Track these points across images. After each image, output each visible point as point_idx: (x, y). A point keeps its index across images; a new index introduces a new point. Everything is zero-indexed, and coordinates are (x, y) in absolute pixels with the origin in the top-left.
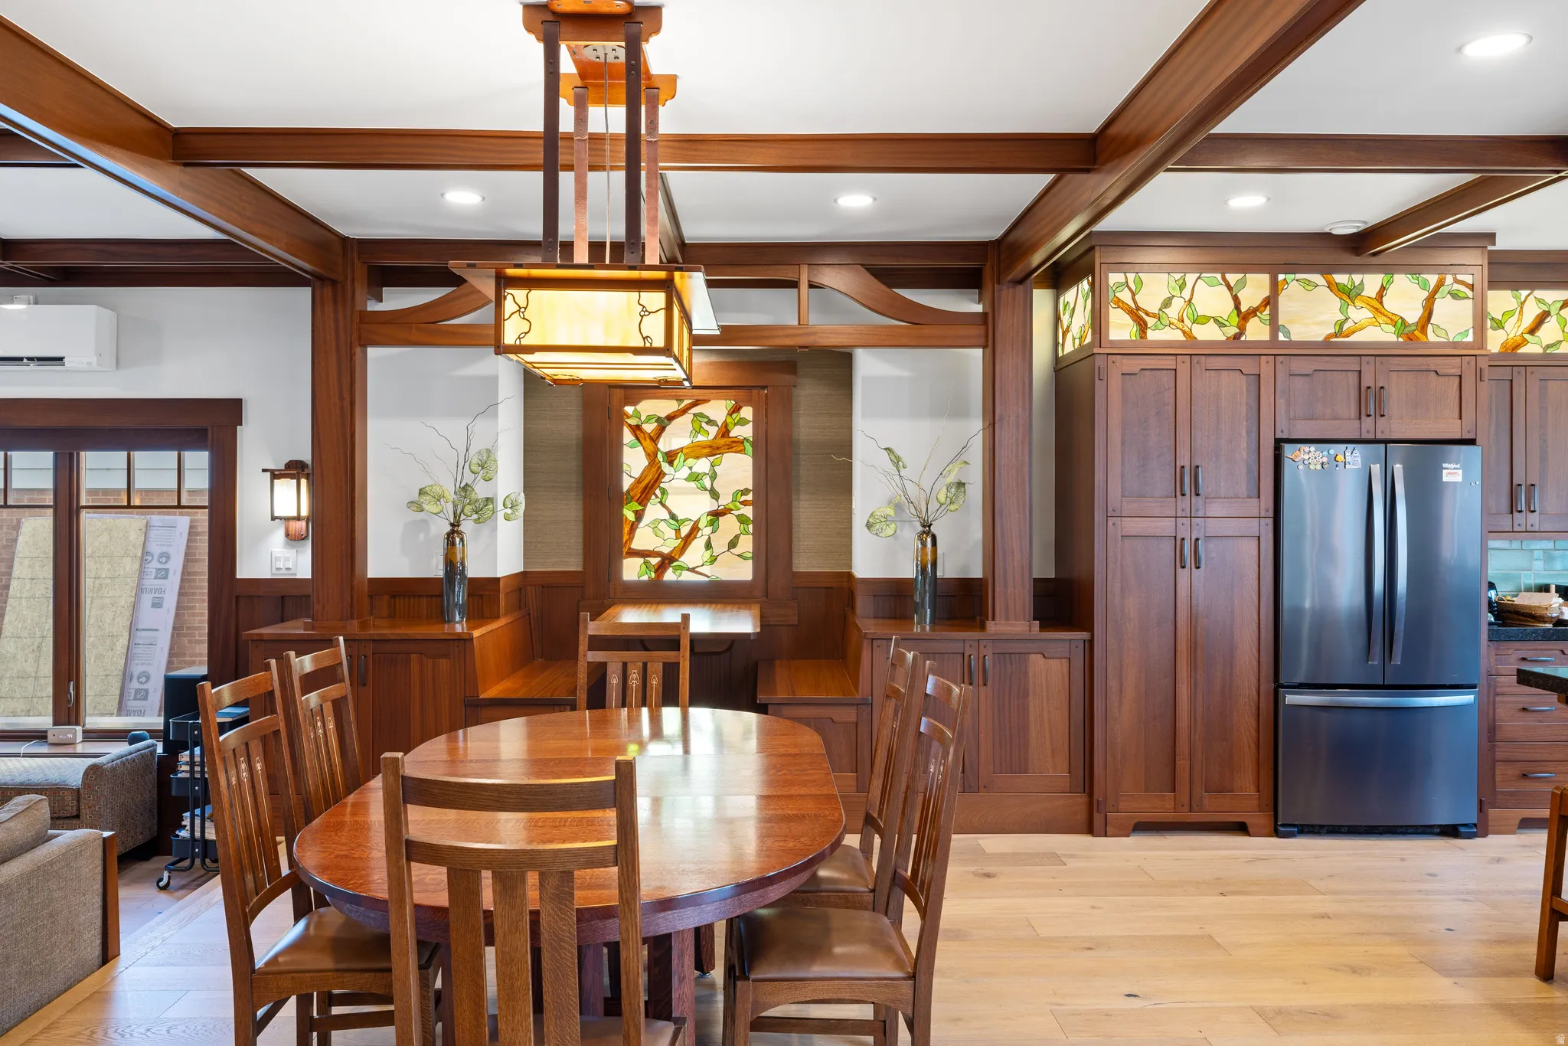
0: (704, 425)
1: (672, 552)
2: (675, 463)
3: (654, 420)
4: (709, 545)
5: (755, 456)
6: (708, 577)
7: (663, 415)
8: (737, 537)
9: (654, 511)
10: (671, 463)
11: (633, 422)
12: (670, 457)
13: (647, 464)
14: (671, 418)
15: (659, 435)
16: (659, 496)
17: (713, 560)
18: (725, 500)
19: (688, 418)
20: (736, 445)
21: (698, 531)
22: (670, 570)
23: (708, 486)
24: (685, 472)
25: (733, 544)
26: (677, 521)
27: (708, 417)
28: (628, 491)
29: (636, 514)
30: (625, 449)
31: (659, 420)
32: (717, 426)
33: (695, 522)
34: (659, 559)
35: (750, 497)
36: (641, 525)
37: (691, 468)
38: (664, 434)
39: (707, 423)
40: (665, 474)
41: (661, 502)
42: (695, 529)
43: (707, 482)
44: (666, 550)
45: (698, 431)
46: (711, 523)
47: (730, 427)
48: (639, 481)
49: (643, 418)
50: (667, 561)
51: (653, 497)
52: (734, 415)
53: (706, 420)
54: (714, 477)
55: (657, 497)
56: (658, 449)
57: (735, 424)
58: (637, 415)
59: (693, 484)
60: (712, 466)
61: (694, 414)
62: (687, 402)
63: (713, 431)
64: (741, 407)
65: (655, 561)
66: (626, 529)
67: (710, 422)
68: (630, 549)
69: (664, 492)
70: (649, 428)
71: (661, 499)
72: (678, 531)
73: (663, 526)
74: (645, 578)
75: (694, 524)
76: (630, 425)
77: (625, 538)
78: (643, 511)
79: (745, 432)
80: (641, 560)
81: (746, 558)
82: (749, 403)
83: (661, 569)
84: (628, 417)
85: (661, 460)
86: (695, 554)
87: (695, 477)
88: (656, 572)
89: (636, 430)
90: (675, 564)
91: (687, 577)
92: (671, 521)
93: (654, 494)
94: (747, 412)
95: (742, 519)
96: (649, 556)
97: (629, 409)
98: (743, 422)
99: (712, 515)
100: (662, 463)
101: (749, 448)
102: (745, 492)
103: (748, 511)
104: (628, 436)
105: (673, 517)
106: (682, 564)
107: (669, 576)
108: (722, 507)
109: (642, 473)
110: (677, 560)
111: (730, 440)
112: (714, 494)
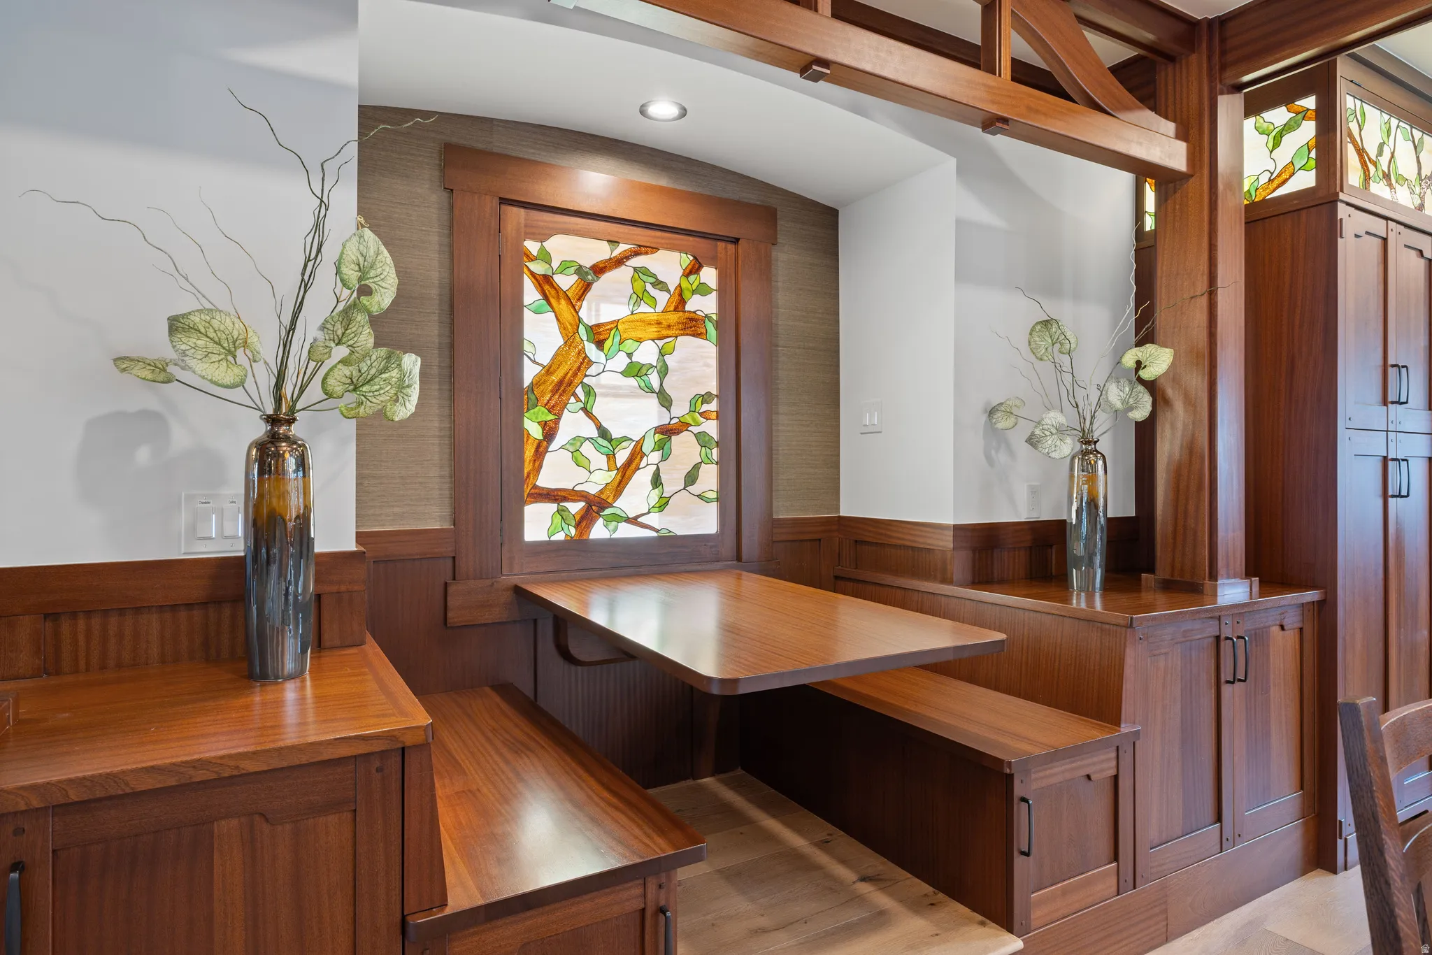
0: (649, 288)
1: (601, 491)
2: (607, 344)
3: (572, 270)
4: (656, 481)
5: (720, 343)
6: (657, 531)
7: (587, 263)
8: (696, 467)
9: (573, 424)
10: (600, 344)
11: (538, 268)
12: (599, 336)
13: (562, 342)
14: (599, 269)
15: (581, 298)
16: (582, 397)
17: (663, 504)
18: (680, 409)
19: (623, 274)
20: (693, 326)
21: (642, 458)
22: (600, 521)
23: (656, 386)
24: (621, 361)
25: (691, 478)
26: (610, 440)
27: (654, 276)
28: (532, 387)
29: (544, 429)
30: (528, 315)
31: (580, 270)
32: (668, 291)
33: (638, 442)
34: (582, 504)
35: (713, 406)
36: (553, 447)
37: (630, 355)
38: (589, 295)
39: (653, 285)
40: (590, 363)
41: (585, 409)
42: (637, 454)
43: (654, 379)
44: (593, 489)
45: (640, 297)
46: (660, 446)
47: (686, 295)
48: (548, 370)
49: (555, 264)
50: (596, 506)
51: (572, 400)
52: (692, 278)
53: (652, 280)
54: (664, 372)
55: (578, 400)
56: (580, 320)
57: (694, 292)
58: (545, 257)
59: (632, 382)
60: (662, 354)
61: (635, 269)
62: (623, 248)
63: (662, 298)
64: (701, 267)
65: (575, 507)
66: (529, 453)
67: (659, 284)
68: (535, 487)
69: (589, 391)
70: (566, 282)
71: (586, 404)
72: (611, 457)
73: (587, 449)
74: (560, 536)
75: (635, 447)
76: (533, 274)
77: (527, 467)
78: (557, 422)
79: (707, 305)
80: (554, 507)
81: (708, 501)
82: (713, 262)
83: (585, 520)
84: (532, 259)
85: (585, 338)
86: (639, 495)
87: (635, 370)
88: (577, 526)
89: (545, 282)
90: (607, 511)
91: (626, 532)
92: (600, 441)
93: (574, 394)
94: (709, 275)
95: (702, 439)
96: (565, 499)
97: (532, 246)
98: (702, 290)
99: (662, 433)
100: (586, 343)
101: (712, 331)
102: (706, 398)
103: (711, 428)
104: (531, 294)
105: (604, 433)
106: (619, 512)
107: (599, 531)
108: (676, 420)
109: (554, 358)
110: (611, 506)
111: (687, 315)
112: (665, 401)
